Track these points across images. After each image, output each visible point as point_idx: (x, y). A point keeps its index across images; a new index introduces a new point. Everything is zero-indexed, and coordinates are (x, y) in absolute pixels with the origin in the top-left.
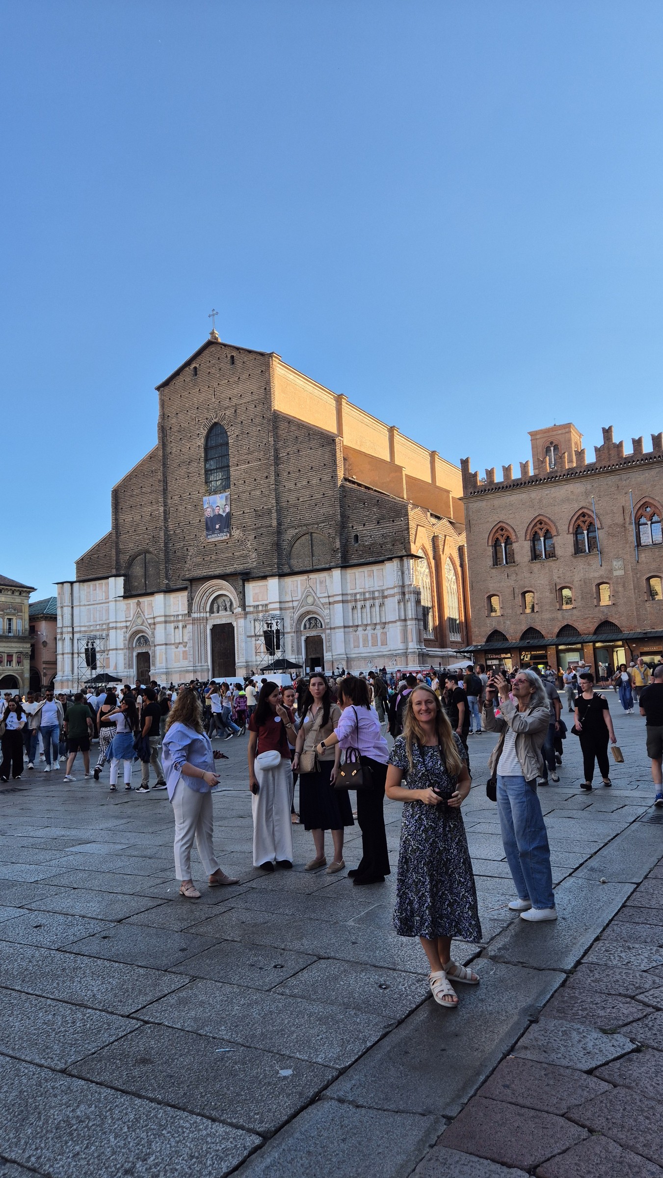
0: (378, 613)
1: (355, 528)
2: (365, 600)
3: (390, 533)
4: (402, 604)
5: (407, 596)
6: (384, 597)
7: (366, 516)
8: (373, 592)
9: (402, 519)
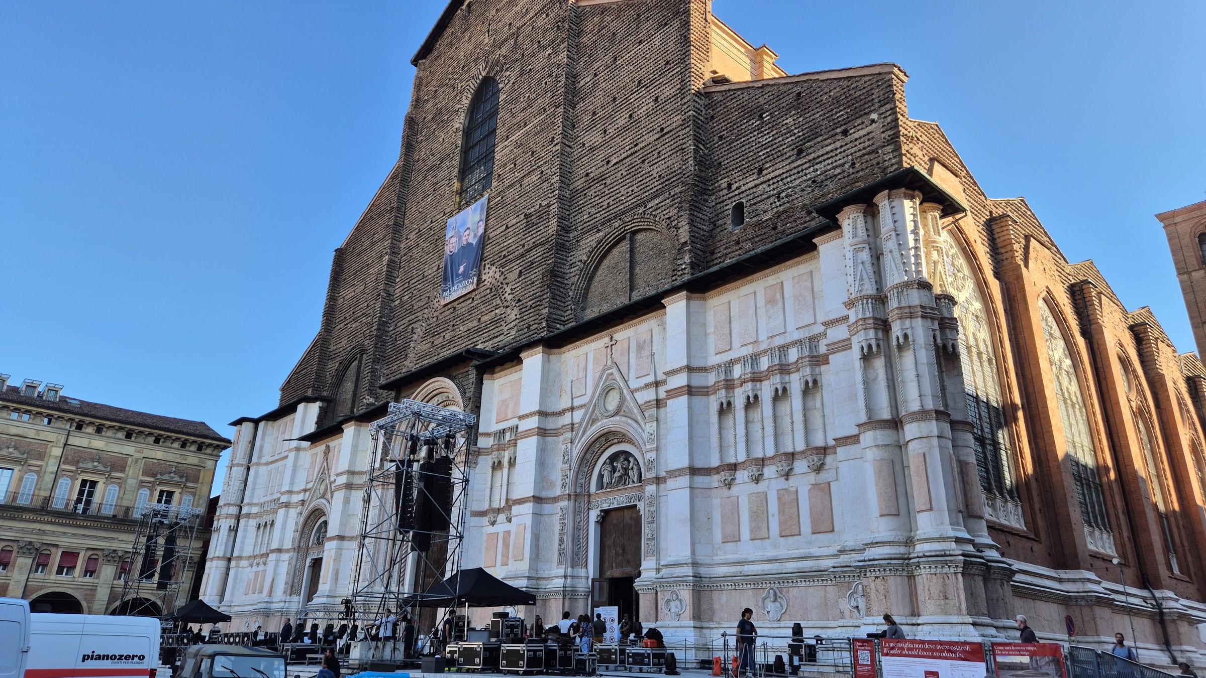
0: (798, 417)
1: (734, 187)
2: (757, 378)
3: (834, 168)
4: (879, 364)
5: (896, 330)
6: (819, 360)
7: (764, 147)
8: (783, 349)
9: (874, 116)
